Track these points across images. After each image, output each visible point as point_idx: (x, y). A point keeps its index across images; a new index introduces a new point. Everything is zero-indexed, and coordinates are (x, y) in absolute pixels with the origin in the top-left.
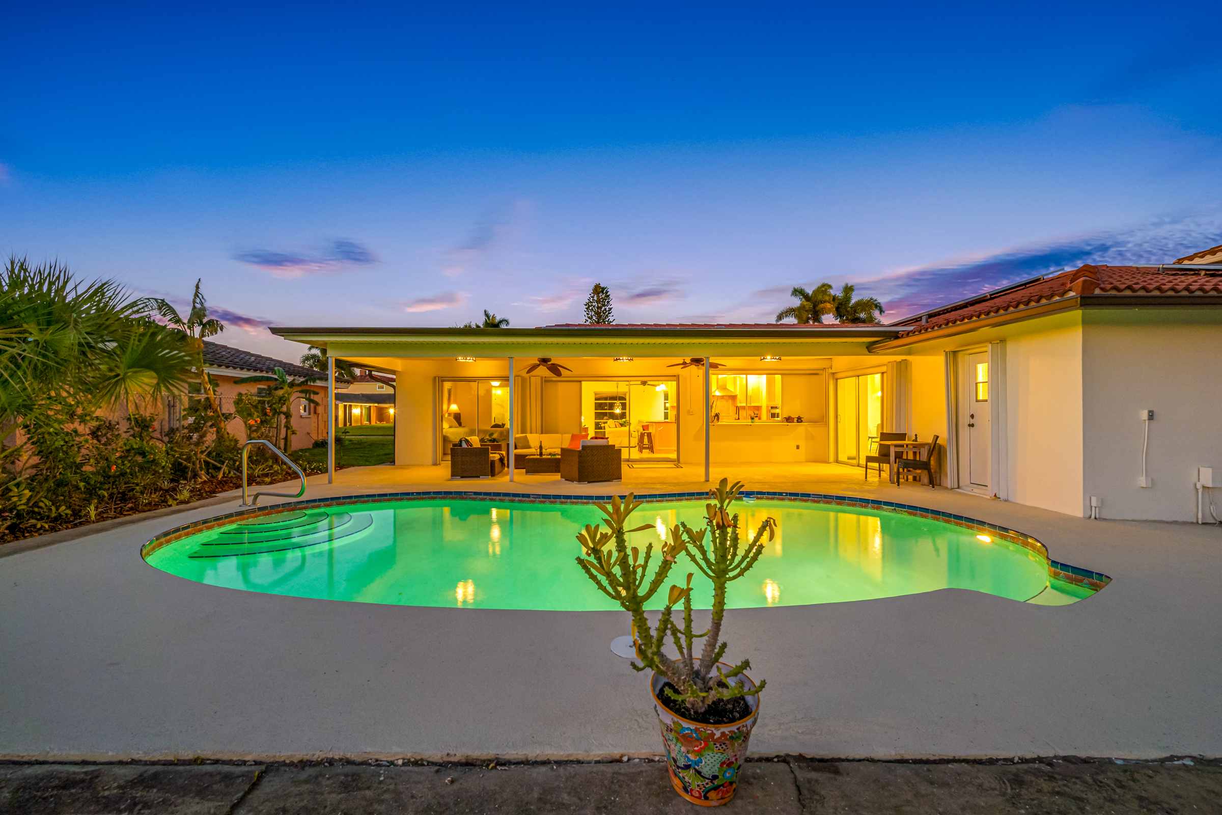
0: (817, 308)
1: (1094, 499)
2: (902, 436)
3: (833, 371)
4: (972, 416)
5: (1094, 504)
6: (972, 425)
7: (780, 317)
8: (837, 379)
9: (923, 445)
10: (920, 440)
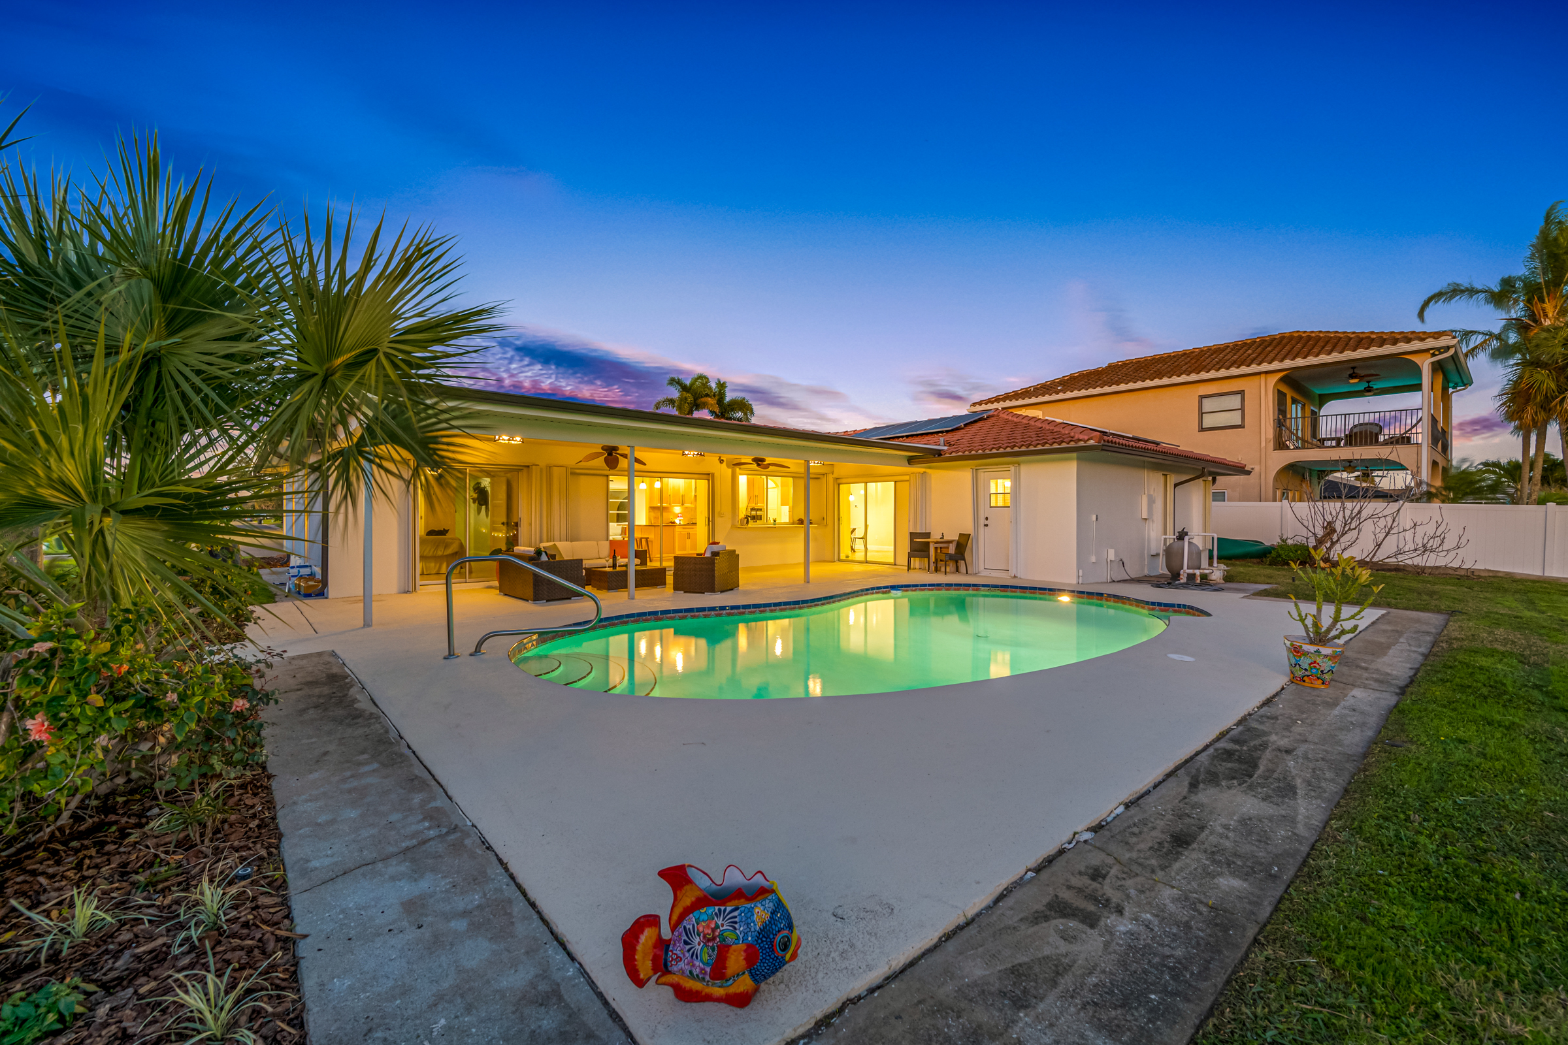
0: (699, 401)
1: (1081, 571)
2: (928, 535)
3: (835, 475)
4: (987, 519)
5: (1081, 574)
6: (986, 525)
7: (657, 407)
8: (839, 484)
9: (950, 542)
10: (946, 538)
